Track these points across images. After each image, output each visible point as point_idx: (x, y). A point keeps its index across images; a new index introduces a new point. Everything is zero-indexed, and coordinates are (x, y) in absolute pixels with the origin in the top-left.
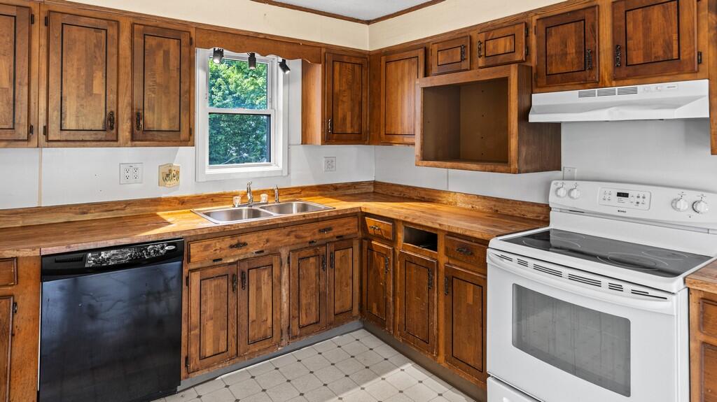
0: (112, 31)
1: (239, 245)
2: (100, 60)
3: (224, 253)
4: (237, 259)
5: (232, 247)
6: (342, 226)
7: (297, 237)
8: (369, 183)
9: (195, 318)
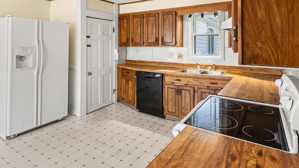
0: (157, 16)
1: (179, 80)
3: (174, 81)
4: (179, 85)
9: (166, 98)
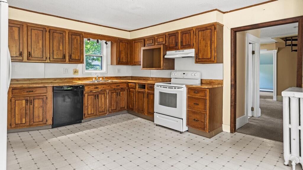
0: (64, 34)
1: (96, 88)
2: (62, 41)
3: (93, 90)
4: (96, 91)
5: (95, 88)
6: (122, 85)
7: (111, 87)
8: (130, 77)
9: (86, 104)
